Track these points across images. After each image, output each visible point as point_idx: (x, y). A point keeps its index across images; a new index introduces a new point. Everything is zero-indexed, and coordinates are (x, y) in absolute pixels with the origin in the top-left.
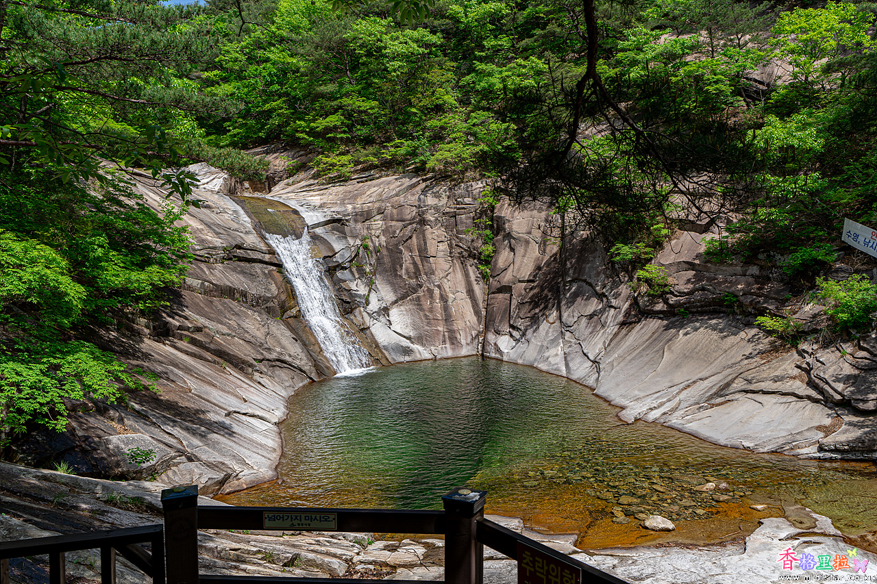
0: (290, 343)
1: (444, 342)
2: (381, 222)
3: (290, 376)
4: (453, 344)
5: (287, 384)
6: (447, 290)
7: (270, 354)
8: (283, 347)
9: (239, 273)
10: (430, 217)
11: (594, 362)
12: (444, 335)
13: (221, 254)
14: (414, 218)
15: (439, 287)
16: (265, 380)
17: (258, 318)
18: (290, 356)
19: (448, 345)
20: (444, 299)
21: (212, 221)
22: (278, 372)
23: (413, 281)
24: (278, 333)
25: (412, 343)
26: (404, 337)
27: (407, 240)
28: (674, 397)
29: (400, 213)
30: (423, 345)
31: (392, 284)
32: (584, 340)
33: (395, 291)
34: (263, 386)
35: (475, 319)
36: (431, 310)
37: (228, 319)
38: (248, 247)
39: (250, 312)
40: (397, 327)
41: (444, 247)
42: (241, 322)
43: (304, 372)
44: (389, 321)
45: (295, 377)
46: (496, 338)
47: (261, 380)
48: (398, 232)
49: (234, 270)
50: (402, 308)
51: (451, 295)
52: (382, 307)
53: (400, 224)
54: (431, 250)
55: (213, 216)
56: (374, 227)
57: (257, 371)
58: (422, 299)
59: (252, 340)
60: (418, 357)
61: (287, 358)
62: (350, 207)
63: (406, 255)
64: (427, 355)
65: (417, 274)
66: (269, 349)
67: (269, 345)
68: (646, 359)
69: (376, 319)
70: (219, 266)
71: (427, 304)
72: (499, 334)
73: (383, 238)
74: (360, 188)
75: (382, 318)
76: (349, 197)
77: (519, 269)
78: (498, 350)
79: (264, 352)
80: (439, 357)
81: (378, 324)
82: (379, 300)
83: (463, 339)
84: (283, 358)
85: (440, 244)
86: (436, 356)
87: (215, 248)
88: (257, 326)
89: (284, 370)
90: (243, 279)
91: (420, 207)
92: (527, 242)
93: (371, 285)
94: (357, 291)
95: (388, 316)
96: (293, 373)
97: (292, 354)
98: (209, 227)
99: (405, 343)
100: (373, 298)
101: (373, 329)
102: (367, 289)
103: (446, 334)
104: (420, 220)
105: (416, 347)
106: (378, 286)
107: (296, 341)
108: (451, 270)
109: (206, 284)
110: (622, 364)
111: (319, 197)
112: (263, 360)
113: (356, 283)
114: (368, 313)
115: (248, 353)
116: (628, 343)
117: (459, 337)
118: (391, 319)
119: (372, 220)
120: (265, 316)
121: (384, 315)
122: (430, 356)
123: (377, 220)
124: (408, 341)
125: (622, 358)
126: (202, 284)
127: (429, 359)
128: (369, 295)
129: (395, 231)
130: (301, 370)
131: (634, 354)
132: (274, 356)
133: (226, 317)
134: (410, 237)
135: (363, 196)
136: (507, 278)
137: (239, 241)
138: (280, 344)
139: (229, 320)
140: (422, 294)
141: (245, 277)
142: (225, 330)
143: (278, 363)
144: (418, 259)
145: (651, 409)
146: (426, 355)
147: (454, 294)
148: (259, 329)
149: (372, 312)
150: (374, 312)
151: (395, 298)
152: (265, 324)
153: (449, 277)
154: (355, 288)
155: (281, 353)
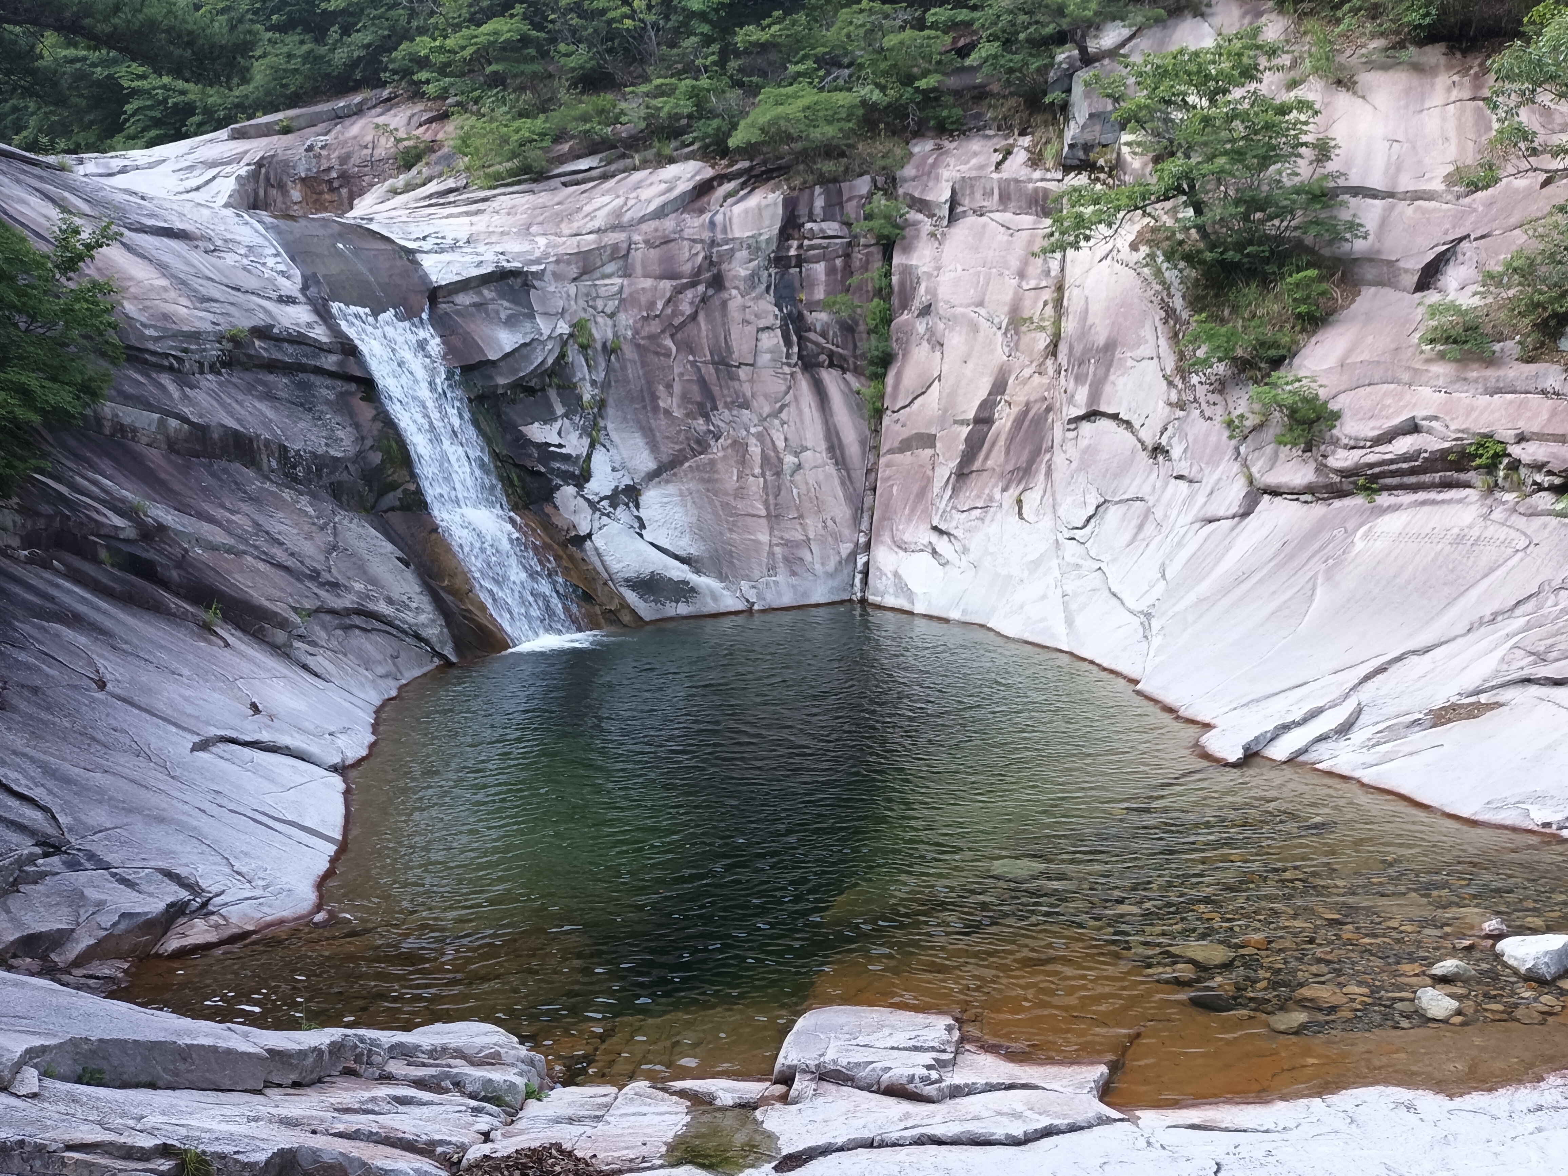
0: (390, 571)
1: (773, 569)
2: (618, 281)
3: (390, 651)
4: (794, 574)
5: (381, 670)
6: (780, 445)
7: (338, 596)
8: (373, 581)
9: (259, 398)
10: (738, 269)
11: (1138, 613)
12: (771, 554)
13: (213, 351)
14: (699, 272)
15: (761, 437)
16: (320, 662)
17: (310, 510)
18: (390, 601)
19: (781, 577)
20: (770, 465)
21: (192, 271)
22: (358, 639)
23: (700, 424)
24: (361, 547)
25: (697, 572)
26: (676, 557)
27: (682, 326)
28: (1347, 697)
29: (669, 260)
30: (721, 577)
31: (646, 431)
33: (654, 446)
34: (316, 675)
36: (740, 493)
37: (229, 510)
40: (657, 532)
41: (773, 341)
42: (261, 519)
43: (427, 642)
44: (639, 519)
45: (402, 654)
46: (898, 560)
47: (310, 661)
48: (660, 304)
49: (249, 389)
50: (671, 489)
51: (789, 459)
52: (622, 486)
53: (667, 285)
54: (742, 350)
55: (197, 258)
56: (602, 291)
57: (300, 637)
58: (720, 466)
59: (290, 562)
60: (711, 607)
61: (382, 608)
62: (542, 241)
63: (681, 362)
65: (706, 404)
66: (334, 586)
67: (337, 575)
69: (608, 515)
70: (210, 381)
71: (730, 478)
72: (906, 550)
73: (624, 320)
74: (569, 196)
75: (621, 513)
76: (541, 219)
77: (953, 395)
78: (902, 588)
79: (322, 593)
80: (758, 606)
81: (612, 527)
82: (614, 469)
83: (817, 561)
84: (371, 606)
85: (764, 336)
86: (752, 605)
87: (195, 336)
88: (306, 528)
89: (374, 637)
90: (270, 414)
91: (713, 243)
92: (974, 327)
93: (593, 431)
94: (560, 446)
95: (637, 507)
96: (395, 643)
97: (395, 596)
98: (182, 282)
99: (678, 571)
100: (600, 463)
101: (600, 539)
102: (586, 441)
103: (777, 550)
104: (714, 277)
105: (703, 582)
106: (614, 435)
107: (407, 565)
108: (788, 398)
109: (173, 423)
110: (1206, 620)
111: (466, 220)
112: (318, 610)
113: (557, 425)
114: (588, 500)
115: (279, 594)
117: (808, 557)
118: (644, 513)
119: (597, 274)
120: (328, 506)
121: (627, 505)
122: (741, 606)
123: (609, 276)
124: (685, 567)
126: (162, 423)
127: (737, 613)
128: (589, 456)
129: (655, 303)
130: (418, 637)
132: (346, 601)
133: (223, 507)
135: (577, 216)
137: (260, 319)
138: (365, 572)
139: (232, 512)
140: (720, 454)
141: (275, 408)
142: (219, 536)
143: (357, 620)
144: (709, 371)
145: (1286, 727)
146: (730, 602)
147: (796, 454)
148: (309, 537)
149: (596, 499)
150: (602, 499)
151: (652, 465)
152: (326, 524)
153: (784, 415)
154: (556, 440)
155: (368, 596)
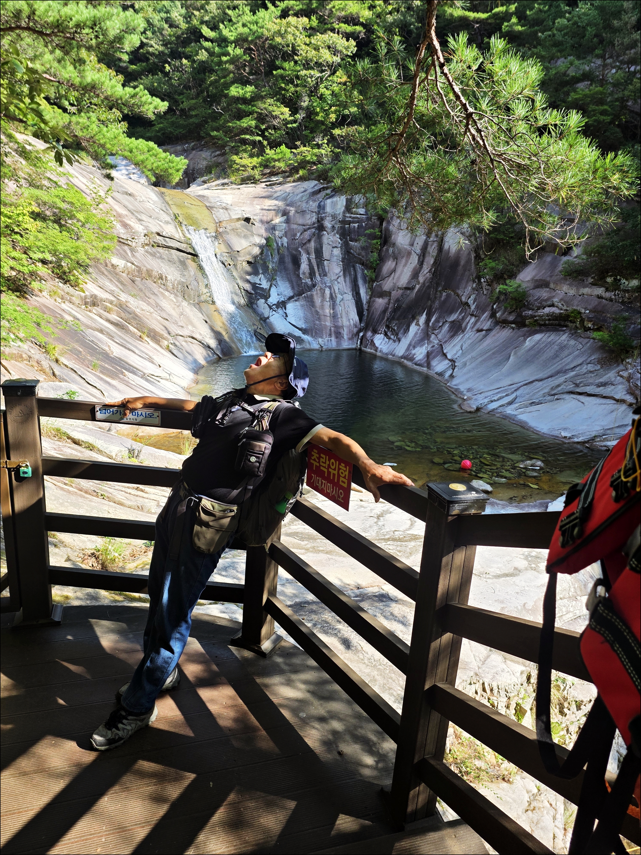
0: (200, 324)
1: (330, 335)
2: (284, 224)
3: (200, 351)
4: (337, 337)
6: (337, 291)
7: (183, 330)
8: (195, 326)
9: (158, 258)
10: (328, 224)
11: (451, 360)
12: (330, 330)
13: (143, 240)
14: (314, 224)
15: (330, 287)
16: (178, 352)
17: (174, 299)
19: (333, 338)
20: (332, 298)
22: (190, 346)
24: (191, 315)
25: (304, 334)
26: (298, 328)
27: (305, 243)
28: (513, 393)
29: (303, 218)
30: (312, 336)
31: (291, 282)
32: (445, 342)
33: (293, 288)
34: (176, 356)
35: (357, 318)
36: (321, 307)
38: (167, 235)
39: (167, 293)
40: (291, 319)
41: (337, 252)
42: (158, 301)
43: (212, 349)
44: (286, 313)
46: (373, 335)
47: (175, 352)
48: (298, 234)
49: (153, 255)
50: (297, 303)
51: (339, 297)
52: (280, 301)
53: (301, 228)
54: (326, 254)
56: (278, 227)
57: (171, 344)
58: (315, 297)
59: (168, 317)
60: (309, 347)
61: (197, 336)
63: (304, 258)
64: (315, 346)
65: (312, 274)
66: (182, 327)
67: (183, 323)
68: (493, 361)
69: (275, 311)
70: (141, 250)
71: (318, 300)
72: (375, 333)
73: (285, 240)
74: (268, 190)
75: (280, 310)
77: (399, 278)
78: (373, 346)
79: (178, 329)
80: (325, 348)
81: (276, 315)
83: (345, 334)
84: (194, 336)
85: (334, 250)
86: (322, 347)
87: (137, 233)
88: (173, 305)
89: (196, 346)
91: (319, 213)
92: (409, 254)
93: (272, 280)
94: (260, 285)
95: (285, 309)
96: (202, 348)
97: (201, 332)
98: (132, 213)
99: (298, 333)
100: (274, 291)
101: (272, 319)
102: (269, 283)
103: (332, 329)
104: (319, 226)
105: (306, 337)
107: (206, 322)
108: (340, 275)
109: (129, 264)
110: (473, 365)
111: (231, 196)
112: (177, 335)
113: (260, 276)
114: (268, 305)
116: (481, 347)
117: (342, 332)
118: (287, 311)
120: (180, 299)
121: (282, 308)
122: (318, 347)
123: (281, 222)
124: (300, 332)
125: (474, 359)
126: (126, 264)
127: (317, 350)
128: (270, 289)
129: (296, 234)
130: (208, 347)
131: (485, 356)
132: (186, 332)
133: (145, 295)
134: (309, 241)
136: (387, 285)
137: (158, 229)
138: (191, 323)
140: (315, 293)
141: (163, 263)
143: (191, 340)
144: (314, 262)
145: (492, 401)
147: (342, 295)
148: (174, 309)
149: (271, 305)
150: (273, 305)
151: (292, 294)
152: (179, 305)
153: (339, 280)
154: (259, 282)
155: (193, 332)
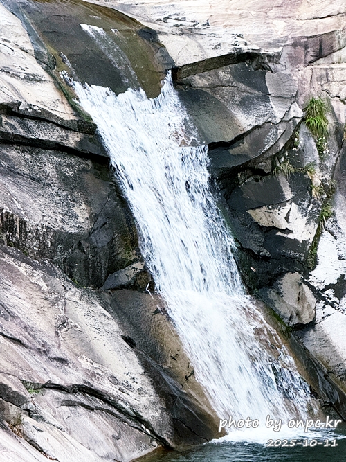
3: (111, 432)
7: (66, 372)
9: (5, 173)
18: (114, 381)
22: (82, 418)
24: (87, 324)
45: (123, 435)
56: (338, 75)
59: (24, 337)
61: (106, 386)
62: (280, 26)
67: (65, 351)
79: (50, 369)
81: (337, 318)
82: (340, 258)
88: (39, 302)
90: (13, 190)
93: (322, 218)
96: (117, 424)
100: (327, 250)
101: (322, 329)
102: (313, 228)
106: (342, 223)
107: (133, 344)
119: (334, 58)
128: (316, 244)
130: (138, 419)
137: (8, 96)
149: (322, 287)
150: (327, 288)
152: (57, 300)
154: (284, 225)
155: (94, 375)
